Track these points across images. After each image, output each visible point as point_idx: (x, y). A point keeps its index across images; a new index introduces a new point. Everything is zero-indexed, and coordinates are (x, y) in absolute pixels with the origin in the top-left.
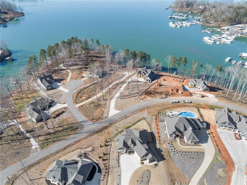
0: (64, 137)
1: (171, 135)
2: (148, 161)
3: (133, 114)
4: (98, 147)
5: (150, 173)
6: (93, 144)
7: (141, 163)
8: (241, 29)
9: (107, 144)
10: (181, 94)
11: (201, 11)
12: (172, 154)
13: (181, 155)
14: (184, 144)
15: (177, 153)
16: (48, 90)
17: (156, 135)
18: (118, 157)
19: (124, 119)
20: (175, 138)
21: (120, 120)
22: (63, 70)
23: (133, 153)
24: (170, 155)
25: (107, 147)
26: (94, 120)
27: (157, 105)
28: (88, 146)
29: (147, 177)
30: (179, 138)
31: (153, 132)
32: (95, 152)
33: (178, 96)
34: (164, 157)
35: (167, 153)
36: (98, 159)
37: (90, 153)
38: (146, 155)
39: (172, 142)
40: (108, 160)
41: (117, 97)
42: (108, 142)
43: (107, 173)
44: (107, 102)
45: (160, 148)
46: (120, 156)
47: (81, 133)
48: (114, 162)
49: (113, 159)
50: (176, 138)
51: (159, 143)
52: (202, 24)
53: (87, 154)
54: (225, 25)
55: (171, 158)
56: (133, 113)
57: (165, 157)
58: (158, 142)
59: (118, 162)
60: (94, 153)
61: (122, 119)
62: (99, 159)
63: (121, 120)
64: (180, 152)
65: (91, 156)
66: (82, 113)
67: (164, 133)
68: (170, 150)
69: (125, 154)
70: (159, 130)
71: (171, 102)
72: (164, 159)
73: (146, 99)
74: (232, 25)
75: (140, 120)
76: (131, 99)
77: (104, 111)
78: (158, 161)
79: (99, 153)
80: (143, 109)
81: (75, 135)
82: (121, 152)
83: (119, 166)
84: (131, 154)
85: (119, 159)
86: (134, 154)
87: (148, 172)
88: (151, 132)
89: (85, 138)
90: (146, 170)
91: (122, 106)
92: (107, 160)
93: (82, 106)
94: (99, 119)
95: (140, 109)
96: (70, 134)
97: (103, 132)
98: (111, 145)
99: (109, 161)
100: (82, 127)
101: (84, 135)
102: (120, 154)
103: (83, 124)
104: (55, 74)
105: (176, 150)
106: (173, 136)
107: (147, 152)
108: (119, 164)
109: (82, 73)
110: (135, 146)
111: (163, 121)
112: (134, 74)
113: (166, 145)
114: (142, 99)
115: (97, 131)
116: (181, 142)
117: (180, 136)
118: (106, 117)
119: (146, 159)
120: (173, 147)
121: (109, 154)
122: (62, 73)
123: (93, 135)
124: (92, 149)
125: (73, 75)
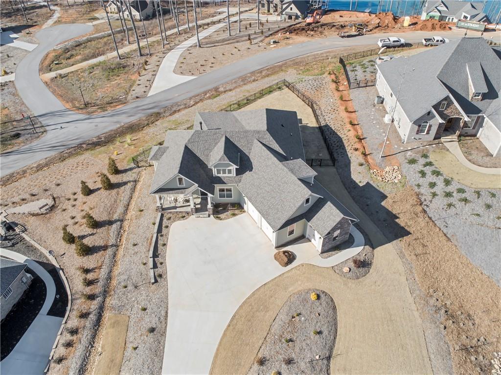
1: (420, 124)
2: (317, 242)
3: (242, 83)
4: (75, 197)
5: (334, 308)
6: (58, 185)
7: (276, 257)
9: (114, 179)
10: (410, 25)
12: (436, 206)
13: (489, 207)
14: (488, 158)
15: (466, 200)
17: (347, 136)
18: (160, 230)
19: (209, 98)
20: (437, 137)
21: (192, 103)
22: (41, 7)
23: (236, 212)
24: (425, 211)
25: (114, 192)
26: (94, 106)
27: (332, 54)
28: (34, 195)
29: (320, 333)
30: (454, 137)
31: (327, 126)
32: (59, 219)
33: (401, 30)
34: (397, 220)
35: (411, 202)
36: (62, 245)
37: (32, 223)
38: (309, 213)
39: (425, 156)
40: (110, 251)
41: (191, 45)
42: (125, 171)
43: (93, 317)
44: (153, 60)
45: (371, 183)
46: (167, 227)
47: (30, 150)
48: (136, 259)
49: (135, 245)
50: (443, 139)
51: (363, 161)
53: (16, 225)
55: (435, 225)
56: (242, 81)
57: (402, 221)
58: (355, 158)
59: (155, 255)
60: (51, 221)
61: (198, 99)
62: (68, 245)
63: (196, 103)
64: (478, 193)
65: (33, 238)
66: (54, 92)
67: (381, 123)
68: (425, 191)
69: (193, 217)
70: (353, 115)
71: (380, 44)
72: (400, 232)
73: (290, 41)
75: (271, 92)
76: (236, 45)
77: (135, 81)
78: (372, 243)
79: (73, 218)
80: (281, 66)
82: (178, 210)
83: (160, 276)
84: (228, 217)
85: (160, 242)
86: (241, 217)
87: (321, 307)
88: (320, 128)
89: (40, 168)
90: (308, 292)
91: (204, 63)
92: (105, 248)
93: (61, 76)
94: (112, 103)
95: (267, 69)
97: (118, 143)
98: (136, 181)
99: (115, 255)
100: (42, 130)
101: (40, 157)
102: (169, 219)
103: (44, 123)
104: (13, 18)
105: (456, 187)
106: (432, 128)
107: (311, 195)
108: (159, 265)
109: (93, 11)
110: (244, 175)
111: (370, 84)
112: (250, 10)
113: (396, 168)
114: (275, 42)
115: (95, 140)
116: (470, 154)
117: (462, 125)
118: (137, 97)
119: (307, 236)
120: (437, 173)
121: (118, 220)
122: (35, 14)
123: (77, 154)
124: (47, 205)
125: (65, 15)
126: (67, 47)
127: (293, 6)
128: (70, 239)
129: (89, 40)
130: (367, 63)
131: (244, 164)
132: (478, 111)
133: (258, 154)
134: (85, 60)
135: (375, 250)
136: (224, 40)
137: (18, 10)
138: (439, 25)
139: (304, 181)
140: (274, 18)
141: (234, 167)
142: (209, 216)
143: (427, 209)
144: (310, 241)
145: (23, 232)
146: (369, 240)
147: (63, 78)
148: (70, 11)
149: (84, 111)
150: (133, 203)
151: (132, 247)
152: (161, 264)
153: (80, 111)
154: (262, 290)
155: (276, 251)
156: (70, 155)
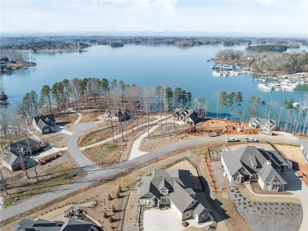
0: (50, 188)
1: (235, 176)
2: (197, 219)
3: (167, 156)
4: (105, 201)
6: (97, 196)
7: (182, 224)
8: (302, 76)
9: (121, 194)
10: (240, 131)
11: (250, 62)
12: (240, 208)
13: (259, 208)
14: (260, 191)
15: (251, 206)
16: (45, 134)
17: (209, 180)
18: (140, 213)
19: (154, 162)
20: (242, 182)
21: (147, 164)
22: (72, 113)
23: (168, 208)
24: (236, 210)
25: (121, 199)
26: (106, 164)
27: (206, 144)
28: (88, 200)
30: (249, 182)
31: (202, 176)
32: (99, 209)
33: (236, 134)
34: (226, 213)
35: (231, 206)
36: (102, 219)
37: (89, 210)
39: (237, 189)
40: (121, 221)
41: (144, 137)
42: (124, 191)
44: (129, 144)
45: (217, 199)
46: (143, 212)
47: (81, 182)
48: (132, 224)
49: (131, 219)
50: (245, 183)
51: (215, 190)
52: (253, 73)
53: (83, 211)
54: (281, 74)
55: (240, 215)
56: (168, 155)
58: (212, 189)
59: (139, 222)
60: (96, 210)
61: (149, 162)
62: (105, 219)
63: (149, 164)
64: (255, 203)
65: (90, 216)
66: (87, 156)
67: (222, 176)
68: (237, 202)
69: (152, 209)
70: (212, 172)
71: (227, 140)
72: (227, 217)
73: (188, 138)
74: (291, 73)
75: (180, 161)
76: (165, 138)
77: (122, 154)
78: (217, 221)
79: (105, 209)
80: (184, 149)
81: (70, 185)
82: (147, 206)
83: (141, 229)
84: (165, 210)
85: (141, 217)
86: (169, 210)
88: (199, 177)
89: (86, 189)
91: (151, 146)
92: (119, 220)
93: (89, 149)
94: (113, 163)
95: (179, 150)
96: (62, 183)
97: (118, 180)
98: (129, 196)
99: (123, 223)
100: (85, 173)
101: (86, 185)
102: (143, 209)
103: (86, 170)
104: (59, 118)
105: (248, 201)
106: (239, 178)
107: (193, 201)
108: (141, 225)
109: (97, 116)
110: (171, 193)
111: (218, 160)
112: (170, 118)
113: (227, 193)
114: (181, 138)
115: (108, 179)
116: (254, 189)
117: (250, 178)
118: (124, 161)
119: (193, 217)
120: (241, 196)
121: (123, 210)
122: (70, 116)
123: (101, 184)
124: (94, 204)
125: (84, 118)
126: (88, 134)
127: (189, 118)
128: (106, 217)
129: (98, 131)
130: (218, 151)
131: (171, 190)
132: (256, 173)
133: (176, 186)
134: (98, 141)
135: (218, 223)
136: (159, 135)
137: (61, 114)
138: (252, 132)
139: (192, 196)
140: (181, 123)
141: (167, 190)
142: (158, 209)
143: (237, 209)
144: (194, 219)
145: (86, 214)
146: (216, 219)
147: (89, 150)
148: (86, 116)
149: (102, 166)
150: (128, 204)
151: (130, 220)
152: (142, 225)
153: (100, 166)
155: (182, 222)
156: (98, 185)
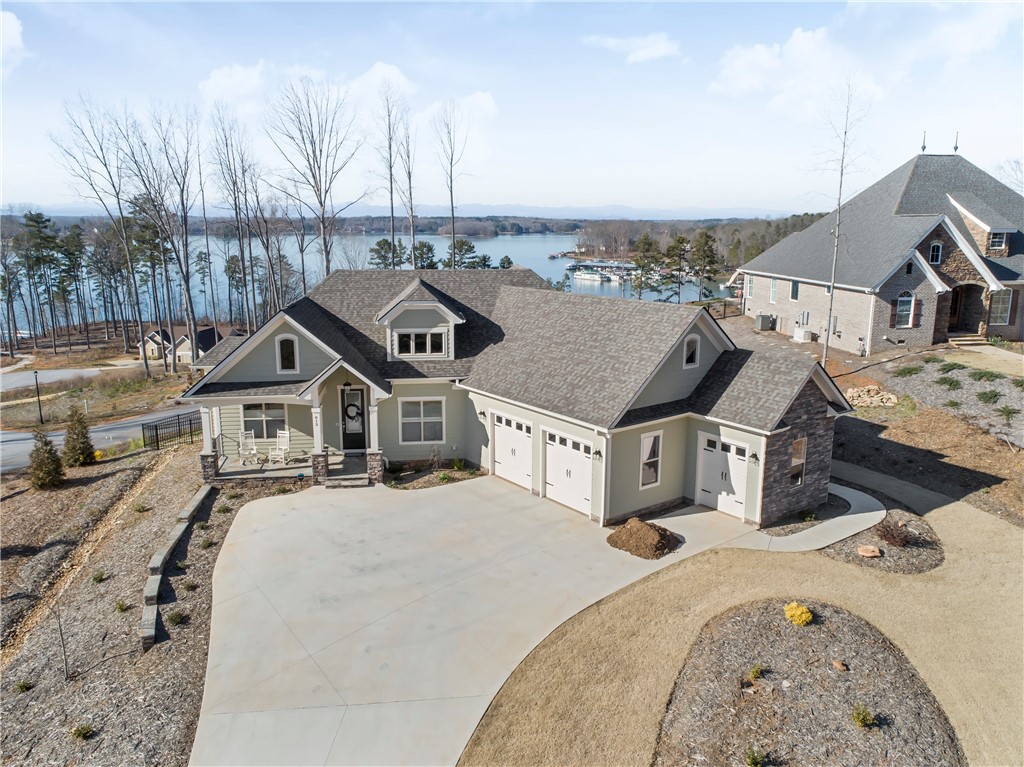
7: (616, 542)
9: (78, 473)
20: (941, 337)
23: (458, 475)
24: (1006, 442)
25: (68, 491)
29: (880, 722)
30: (979, 336)
34: (945, 460)
35: (956, 431)
39: (933, 360)
42: (114, 460)
46: (225, 511)
48: (98, 606)
49: (100, 580)
57: (961, 462)
69: (317, 489)
78: (905, 505)
85: (199, 536)
86: (473, 484)
90: (769, 607)
98: (142, 470)
106: (925, 310)
117: (986, 303)
120: (986, 375)
121: (60, 542)
135: (928, 516)
141: (449, 322)
142: (371, 484)
143: (1010, 439)
144: (711, 508)
148: (57, 358)
149: (34, 429)
150: (122, 507)
152: (193, 588)
154: (589, 618)
155: (610, 531)
